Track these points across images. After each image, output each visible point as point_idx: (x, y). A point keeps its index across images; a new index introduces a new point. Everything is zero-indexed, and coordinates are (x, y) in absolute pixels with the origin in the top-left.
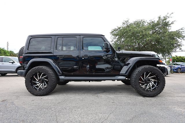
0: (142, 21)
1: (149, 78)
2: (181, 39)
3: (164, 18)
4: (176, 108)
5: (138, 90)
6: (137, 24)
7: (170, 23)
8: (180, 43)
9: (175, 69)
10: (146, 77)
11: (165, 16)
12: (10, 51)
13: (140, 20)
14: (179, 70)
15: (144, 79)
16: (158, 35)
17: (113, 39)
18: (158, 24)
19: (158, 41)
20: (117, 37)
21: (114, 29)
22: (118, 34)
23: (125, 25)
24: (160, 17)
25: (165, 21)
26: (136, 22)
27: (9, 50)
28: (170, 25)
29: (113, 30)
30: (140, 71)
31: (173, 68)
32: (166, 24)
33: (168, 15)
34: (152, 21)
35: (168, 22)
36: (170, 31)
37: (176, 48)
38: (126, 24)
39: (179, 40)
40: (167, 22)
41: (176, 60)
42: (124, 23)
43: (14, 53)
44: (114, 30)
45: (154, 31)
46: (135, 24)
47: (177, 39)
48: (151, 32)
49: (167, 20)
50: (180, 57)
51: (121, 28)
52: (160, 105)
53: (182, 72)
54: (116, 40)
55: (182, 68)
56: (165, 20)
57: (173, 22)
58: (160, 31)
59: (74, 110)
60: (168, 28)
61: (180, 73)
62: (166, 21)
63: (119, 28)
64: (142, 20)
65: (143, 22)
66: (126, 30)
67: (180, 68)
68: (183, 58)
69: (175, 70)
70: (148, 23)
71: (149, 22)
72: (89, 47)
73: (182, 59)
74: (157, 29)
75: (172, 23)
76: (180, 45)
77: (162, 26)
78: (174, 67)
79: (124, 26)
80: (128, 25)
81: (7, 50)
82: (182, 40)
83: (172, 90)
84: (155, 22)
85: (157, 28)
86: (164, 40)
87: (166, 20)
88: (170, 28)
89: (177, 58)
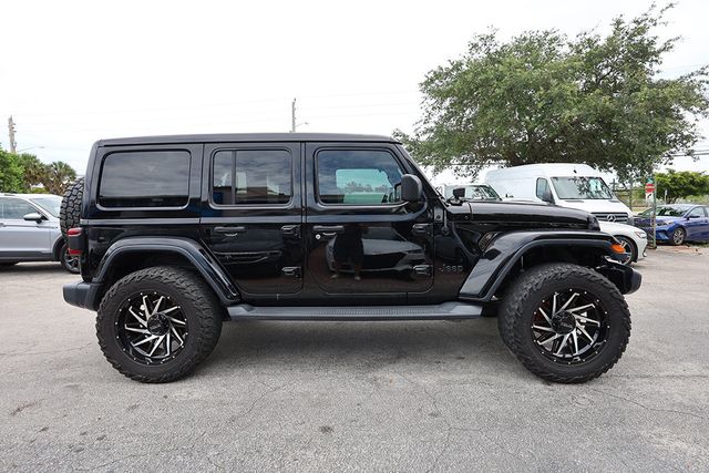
0: (548, 38)
1: (571, 311)
2: (695, 113)
3: (635, 25)
4: (664, 441)
5: (527, 360)
6: (529, 48)
7: (657, 47)
8: (692, 130)
9: (663, 231)
10: (557, 309)
11: (639, 16)
12: (25, 157)
13: (540, 33)
14: (679, 235)
15: (550, 316)
16: (607, 98)
17: (430, 109)
18: (611, 49)
19: (606, 122)
20: (447, 103)
21: (436, 69)
22: (451, 89)
23: (481, 55)
24: (618, 23)
25: (639, 38)
26: (525, 39)
27: (20, 151)
28: (656, 54)
29: (431, 75)
30: (539, 287)
31: (656, 227)
32: (644, 52)
33: (654, 14)
34: (587, 37)
35: (652, 43)
36: (655, 79)
37: (673, 150)
38: (484, 48)
39: (688, 117)
40: (646, 42)
41: (667, 186)
42: (475, 46)
43: (41, 165)
44: (437, 76)
45: (594, 79)
46: (517, 48)
47: (682, 111)
48: (581, 84)
49: (648, 35)
50: (685, 175)
51: (465, 67)
52: (608, 424)
53: (688, 242)
54: (443, 112)
55: (689, 225)
56: (639, 34)
57: (672, 43)
58: (615, 78)
59: (289, 458)
60: (647, 65)
61: (682, 244)
62: (642, 40)
63: (457, 66)
64: (547, 34)
65: (552, 41)
66: (483, 77)
67: (681, 227)
68: (697, 180)
69: (662, 236)
70: (571, 46)
71: (576, 41)
72: (338, 171)
73: (692, 182)
74: (605, 72)
75: (666, 48)
76: (688, 138)
77: (627, 59)
78: (660, 223)
79: (476, 56)
80: (491, 51)
81: (9, 151)
82: (699, 116)
83: (652, 344)
84: (600, 43)
85: (607, 66)
86: (630, 118)
87: (645, 36)
88: (656, 67)
89: (673, 180)
